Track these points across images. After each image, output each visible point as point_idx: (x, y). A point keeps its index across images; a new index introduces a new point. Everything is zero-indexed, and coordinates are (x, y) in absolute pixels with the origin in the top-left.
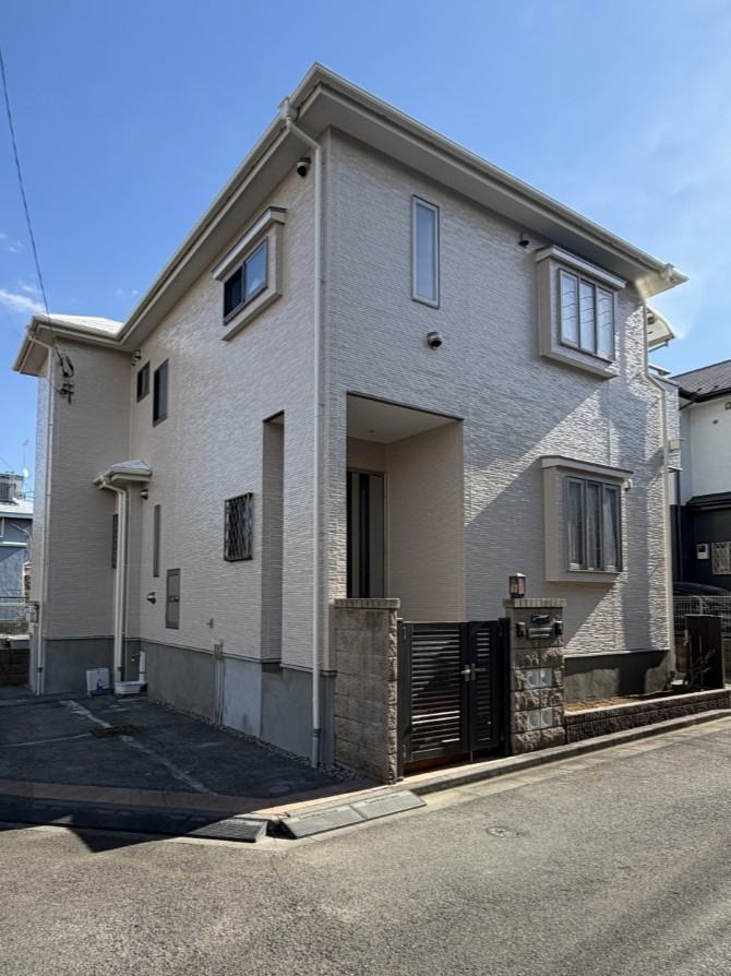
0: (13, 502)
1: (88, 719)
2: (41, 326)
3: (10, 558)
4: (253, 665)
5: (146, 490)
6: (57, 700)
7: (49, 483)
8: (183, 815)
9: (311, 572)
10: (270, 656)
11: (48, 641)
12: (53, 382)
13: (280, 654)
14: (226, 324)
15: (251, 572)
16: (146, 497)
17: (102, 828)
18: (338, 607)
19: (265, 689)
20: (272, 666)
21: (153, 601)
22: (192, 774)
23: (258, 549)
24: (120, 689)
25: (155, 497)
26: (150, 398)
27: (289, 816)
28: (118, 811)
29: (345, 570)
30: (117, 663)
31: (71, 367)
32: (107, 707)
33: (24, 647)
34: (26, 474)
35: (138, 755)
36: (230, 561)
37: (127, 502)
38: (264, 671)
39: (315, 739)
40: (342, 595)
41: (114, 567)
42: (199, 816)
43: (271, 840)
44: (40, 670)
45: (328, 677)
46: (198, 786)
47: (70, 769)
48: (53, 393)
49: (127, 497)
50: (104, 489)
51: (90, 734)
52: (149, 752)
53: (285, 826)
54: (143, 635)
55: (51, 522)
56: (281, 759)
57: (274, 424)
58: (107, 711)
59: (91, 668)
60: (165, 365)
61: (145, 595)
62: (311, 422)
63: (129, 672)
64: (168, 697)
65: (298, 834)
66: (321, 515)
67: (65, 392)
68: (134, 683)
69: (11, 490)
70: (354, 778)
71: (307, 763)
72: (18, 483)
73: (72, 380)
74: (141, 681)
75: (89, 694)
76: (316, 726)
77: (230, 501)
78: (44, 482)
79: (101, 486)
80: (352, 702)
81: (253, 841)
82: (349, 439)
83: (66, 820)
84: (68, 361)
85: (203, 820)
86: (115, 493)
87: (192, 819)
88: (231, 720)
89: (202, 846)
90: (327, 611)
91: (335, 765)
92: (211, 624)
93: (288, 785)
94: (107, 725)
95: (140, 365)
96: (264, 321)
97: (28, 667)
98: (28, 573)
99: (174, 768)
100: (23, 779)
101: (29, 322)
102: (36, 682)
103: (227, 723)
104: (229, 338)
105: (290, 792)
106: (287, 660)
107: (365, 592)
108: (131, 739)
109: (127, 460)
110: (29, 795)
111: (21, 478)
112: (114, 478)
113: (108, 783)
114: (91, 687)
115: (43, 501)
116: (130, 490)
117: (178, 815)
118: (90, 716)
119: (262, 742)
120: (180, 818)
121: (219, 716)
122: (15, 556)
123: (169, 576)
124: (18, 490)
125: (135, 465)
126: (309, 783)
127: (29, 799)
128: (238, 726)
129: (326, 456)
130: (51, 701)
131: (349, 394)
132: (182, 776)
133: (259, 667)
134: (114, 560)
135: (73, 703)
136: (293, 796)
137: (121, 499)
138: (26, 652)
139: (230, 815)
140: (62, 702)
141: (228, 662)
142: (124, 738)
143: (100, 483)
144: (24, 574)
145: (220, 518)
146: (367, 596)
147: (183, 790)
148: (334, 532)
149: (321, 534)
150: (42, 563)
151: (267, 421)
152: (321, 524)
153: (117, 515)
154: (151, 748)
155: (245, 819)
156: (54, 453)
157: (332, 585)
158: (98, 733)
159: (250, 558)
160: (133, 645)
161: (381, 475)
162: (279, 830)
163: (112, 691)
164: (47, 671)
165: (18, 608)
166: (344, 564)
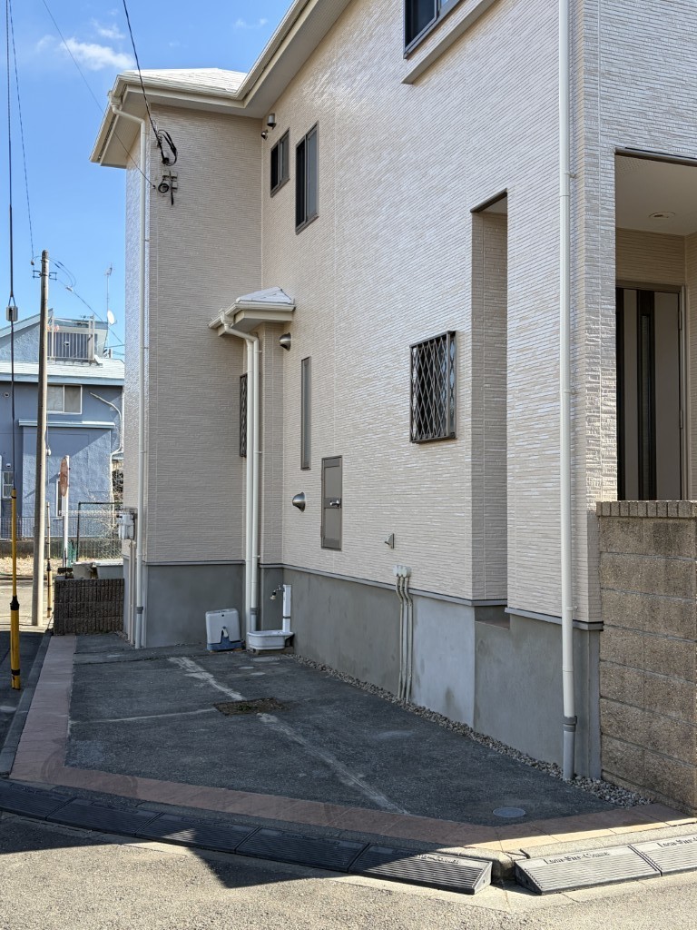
0: (95, 361)
1: (209, 686)
2: (128, 90)
3: (92, 445)
4: (461, 609)
5: (288, 336)
6: (166, 657)
7: (147, 329)
8: (358, 841)
9: (557, 456)
10: (488, 594)
11: (150, 566)
12: (148, 175)
13: (506, 593)
14: (408, 56)
15: (455, 459)
16: (286, 346)
17: (235, 852)
18: (603, 515)
19: (481, 649)
20: (491, 611)
21: (301, 507)
22: (367, 779)
23: (465, 422)
24: (255, 641)
25: (302, 344)
26: (289, 190)
27: (528, 857)
28: (260, 828)
29: (615, 454)
30: (250, 601)
31: (174, 150)
32: (236, 670)
33: (114, 575)
34: (111, 320)
35: (286, 745)
36: (421, 443)
37: (260, 355)
38: (477, 619)
39: (567, 734)
40: (612, 496)
41: (244, 455)
42: (383, 846)
43: (499, 892)
44: (141, 609)
45: (588, 632)
46: (380, 798)
47: (187, 760)
48: (148, 189)
49: (260, 347)
50: (225, 335)
51: (214, 709)
52: (301, 740)
53: (522, 872)
54: (288, 560)
55: (151, 389)
56: (509, 764)
57: (491, 214)
58: (238, 675)
59: (210, 610)
60: (312, 134)
61: (289, 497)
62: (556, 207)
63: (268, 615)
64: (327, 657)
65: (544, 887)
66: (572, 362)
67: (166, 188)
68: (275, 633)
69: (91, 343)
70: (635, 803)
71: (553, 773)
72: (101, 332)
73: (174, 170)
74: (286, 630)
75: (209, 648)
76: (568, 712)
77: (420, 346)
78: (139, 329)
79: (221, 332)
80: (632, 676)
81: (470, 892)
82: (620, 232)
83: (186, 835)
84: (169, 140)
85: (390, 851)
86: (241, 341)
87: (372, 849)
88: (427, 697)
89: (390, 892)
90: (583, 522)
91: (602, 779)
92: (392, 543)
93: (523, 807)
94: (237, 697)
95: (274, 137)
96: (470, 45)
97: (122, 606)
98: (117, 467)
99: (340, 767)
100: (121, 772)
101: (112, 86)
102: (134, 627)
103: (420, 701)
104: (413, 80)
105: (528, 817)
106: (517, 601)
107: (648, 490)
108: (273, 719)
109: (260, 289)
110: (130, 795)
111: (103, 325)
112: (239, 319)
113: (243, 784)
114: (213, 637)
115: (139, 357)
116: (263, 336)
117: (352, 841)
118: (212, 682)
119: (477, 735)
120: (354, 846)
121: (407, 690)
122: (99, 442)
123: (324, 468)
124: (101, 343)
125: (270, 296)
126: (559, 805)
127: (131, 800)
128: (437, 707)
129: (581, 262)
130: (156, 658)
131: (618, 153)
132: (354, 780)
133: (470, 613)
134: (243, 444)
135: (188, 662)
136: (533, 824)
137: (251, 350)
138: (120, 584)
139: (432, 848)
140: (172, 660)
141: (419, 603)
142: (264, 718)
143: (219, 326)
144: (112, 468)
145: (403, 375)
146: (653, 496)
147: (357, 804)
148: (596, 389)
149: (573, 393)
150: (140, 451)
151: (477, 211)
152: (573, 376)
153: (246, 376)
154: (305, 736)
155: (455, 855)
156: (151, 283)
157: (592, 480)
158: (226, 708)
159: (452, 437)
160: (274, 574)
161: (676, 291)
162: (511, 878)
163: (242, 644)
164: (148, 611)
165: (105, 518)
166: (613, 443)
